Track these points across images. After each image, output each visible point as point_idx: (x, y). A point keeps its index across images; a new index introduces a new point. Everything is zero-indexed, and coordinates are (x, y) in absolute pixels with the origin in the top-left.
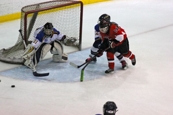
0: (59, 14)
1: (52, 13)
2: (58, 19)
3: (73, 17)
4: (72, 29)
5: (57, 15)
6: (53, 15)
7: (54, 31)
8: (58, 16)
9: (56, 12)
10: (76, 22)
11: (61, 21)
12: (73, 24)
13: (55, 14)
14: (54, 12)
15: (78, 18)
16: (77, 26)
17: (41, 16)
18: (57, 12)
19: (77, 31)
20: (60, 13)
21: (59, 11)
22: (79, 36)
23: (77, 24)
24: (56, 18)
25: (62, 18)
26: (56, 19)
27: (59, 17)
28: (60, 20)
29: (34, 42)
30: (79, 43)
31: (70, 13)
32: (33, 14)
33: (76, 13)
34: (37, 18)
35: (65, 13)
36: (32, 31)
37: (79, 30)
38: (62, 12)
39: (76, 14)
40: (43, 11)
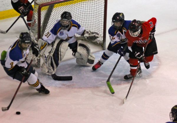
0: (79, 6)
1: (70, 6)
2: (78, 12)
3: (96, 10)
4: (95, 24)
5: (77, 7)
6: (72, 8)
7: (73, 24)
8: (77, 9)
9: (75, 5)
10: (99, 16)
11: (82, 15)
12: (96, 19)
13: (74, 7)
14: (73, 4)
15: (101, 11)
16: (101, 21)
17: (58, 9)
18: (77, 4)
19: (101, 26)
20: (81, 6)
21: (79, 3)
22: (102, 32)
23: (101, 19)
24: (76, 11)
25: (83, 11)
26: (76, 13)
27: (79, 10)
28: (80, 14)
29: (46, 35)
30: (103, 40)
31: (92, 5)
32: (48, 6)
33: (99, 5)
34: (53, 12)
35: (86, 5)
36: (47, 27)
37: (103, 25)
38: (82, 4)
39: (99, 7)
40: (60, 4)
